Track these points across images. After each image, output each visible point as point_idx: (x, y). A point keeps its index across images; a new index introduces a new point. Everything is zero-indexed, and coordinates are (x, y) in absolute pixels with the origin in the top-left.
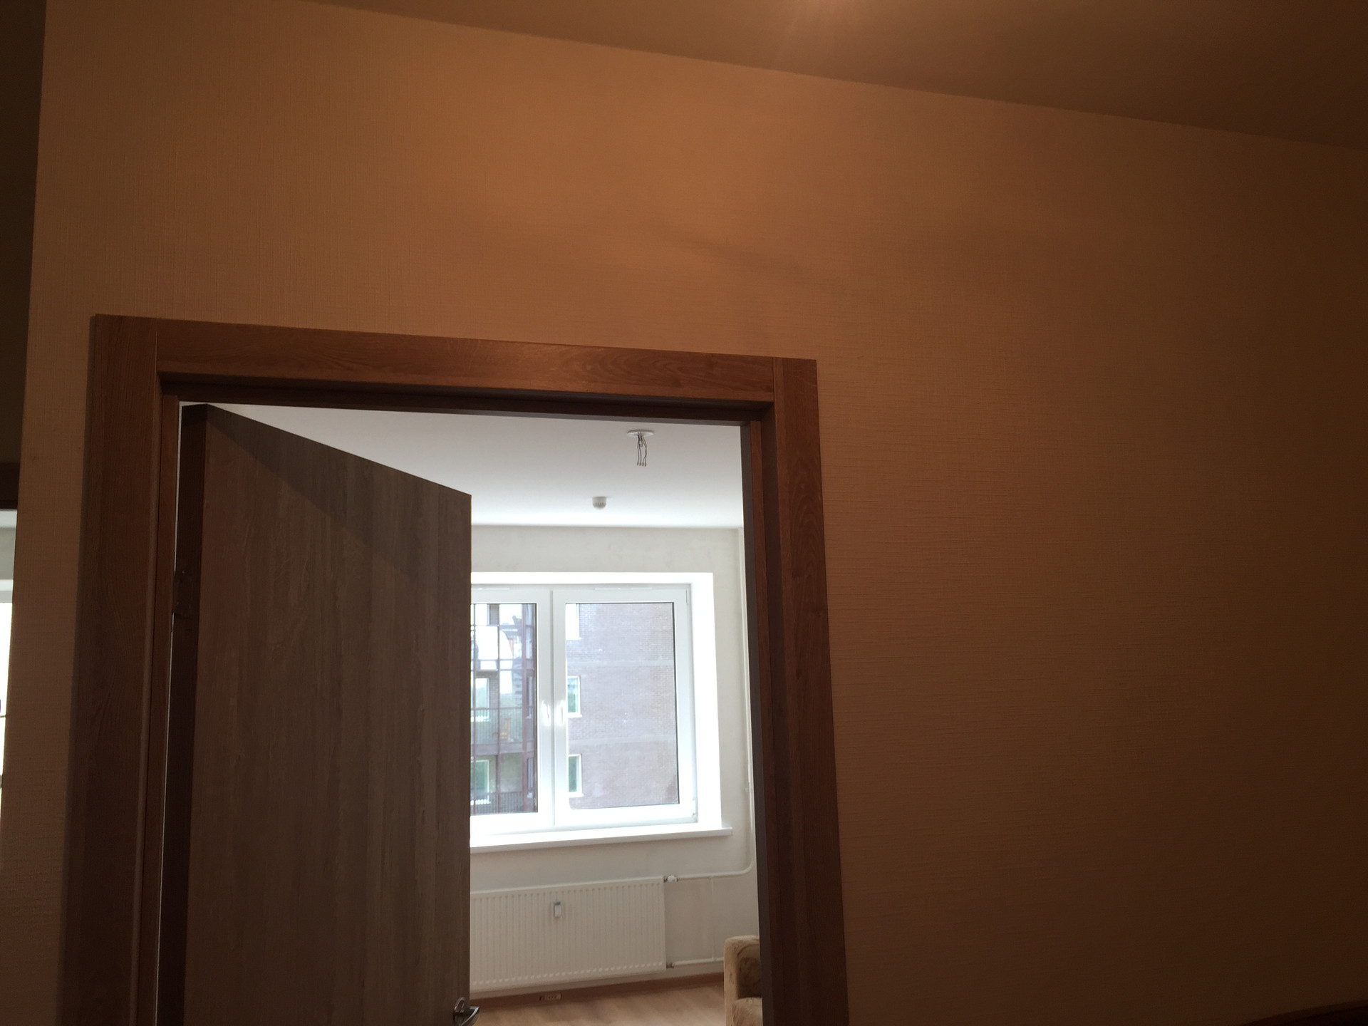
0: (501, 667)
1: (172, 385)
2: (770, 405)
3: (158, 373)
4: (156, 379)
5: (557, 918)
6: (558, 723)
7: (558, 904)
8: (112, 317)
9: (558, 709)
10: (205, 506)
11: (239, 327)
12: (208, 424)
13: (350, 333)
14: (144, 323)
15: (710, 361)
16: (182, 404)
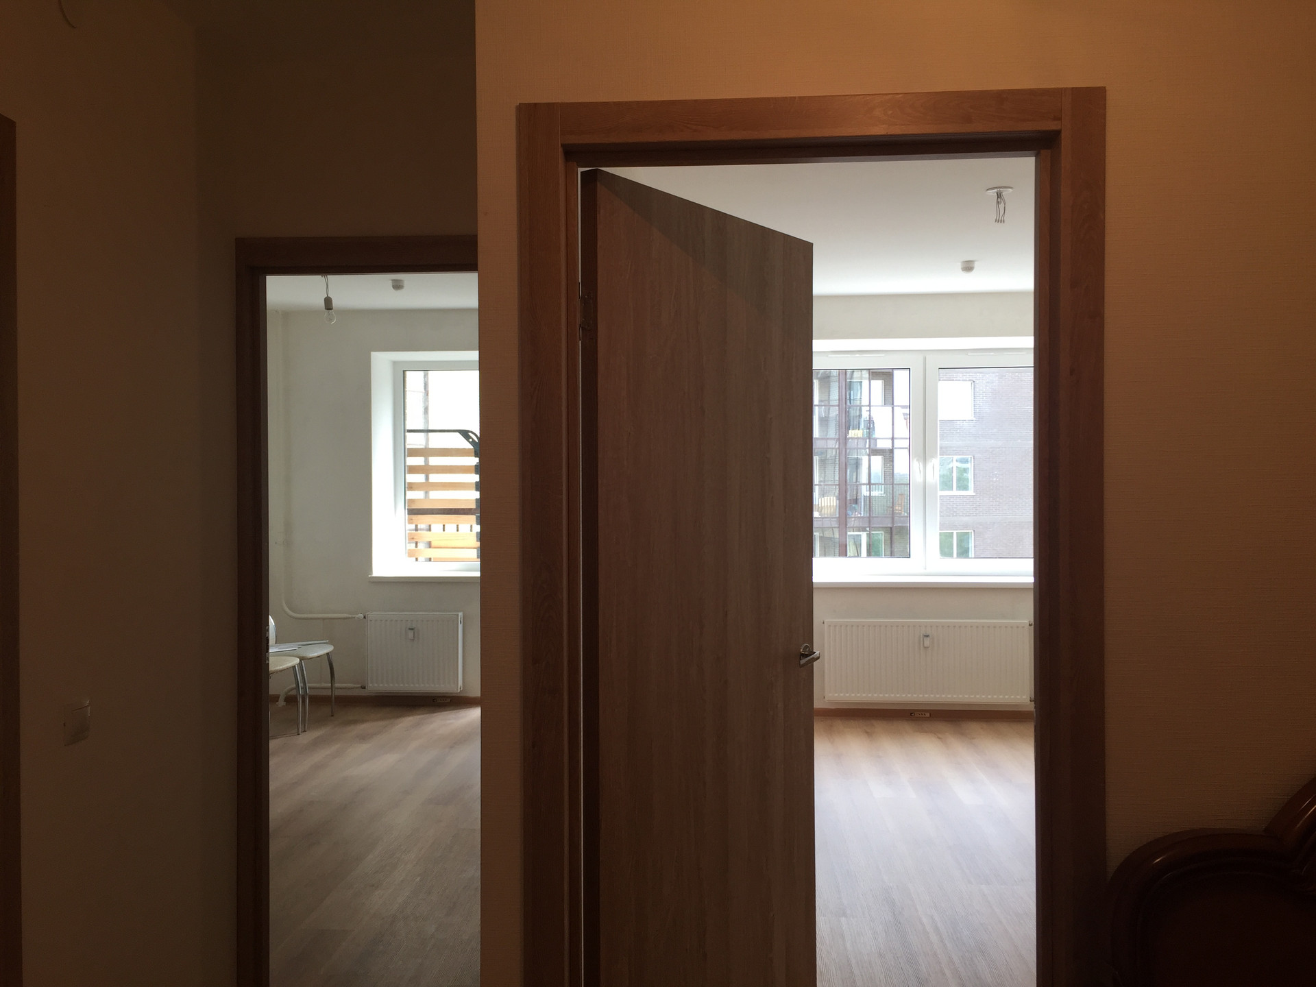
0: (895, 446)
1: (573, 154)
2: (1057, 133)
3: (563, 145)
4: (560, 149)
5: (926, 648)
6: (929, 479)
7: (927, 636)
8: (529, 104)
9: (929, 466)
10: (598, 247)
11: (615, 103)
12: (598, 184)
13: (696, 101)
14: (550, 106)
15: (1001, 97)
16: (580, 170)
